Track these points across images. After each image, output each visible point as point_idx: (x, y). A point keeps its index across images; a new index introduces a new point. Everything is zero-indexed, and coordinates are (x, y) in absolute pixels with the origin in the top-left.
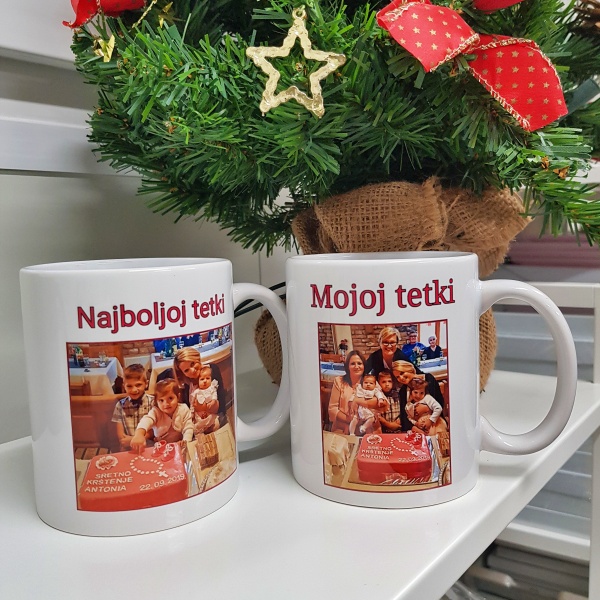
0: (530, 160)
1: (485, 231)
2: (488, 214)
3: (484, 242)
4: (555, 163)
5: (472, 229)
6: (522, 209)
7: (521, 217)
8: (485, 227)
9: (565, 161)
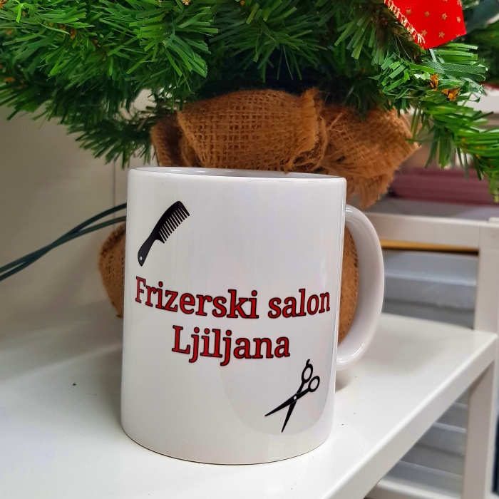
0: (417, 76)
1: (367, 155)
2: (372, 137)
3: (365, 167)
4: (445, 82)
5: (353, 152)
6: (410, 134)
7: (407, 142)
8: (368, 151)
9: (456, 81)
